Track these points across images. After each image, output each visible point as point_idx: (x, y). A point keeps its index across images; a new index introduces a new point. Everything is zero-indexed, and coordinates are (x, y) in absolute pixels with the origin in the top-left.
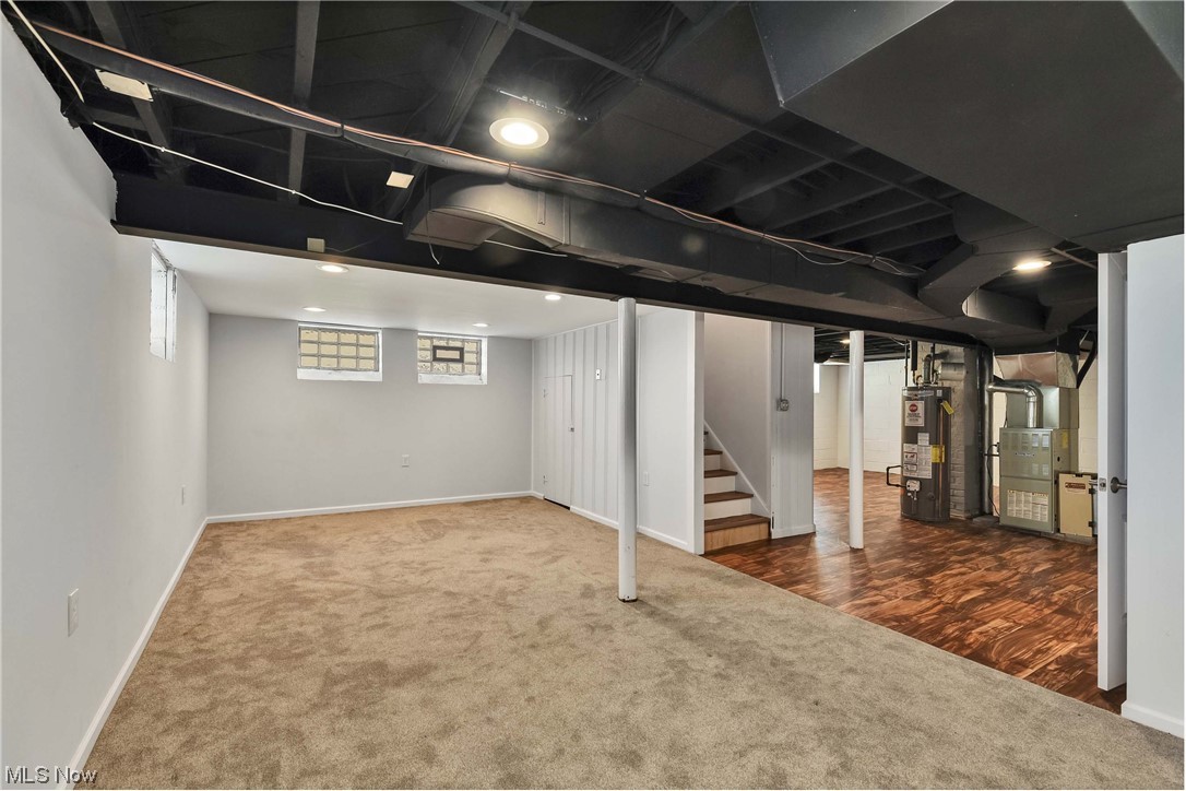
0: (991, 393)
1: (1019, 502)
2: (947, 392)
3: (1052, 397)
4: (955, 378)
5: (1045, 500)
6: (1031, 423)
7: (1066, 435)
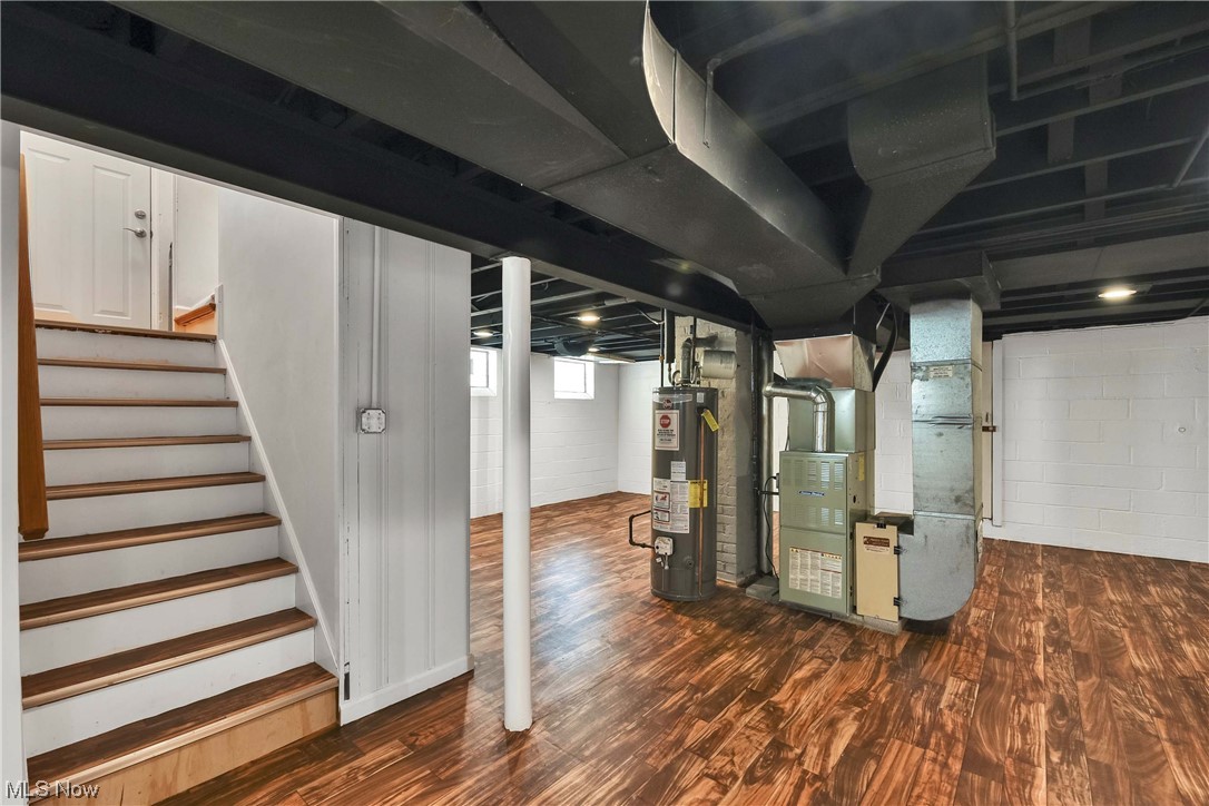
0: (770, 396)
1: (804, 566)
2: (712, 395)
3: (845, 402)
4: (722, 374)
5: (838, 564)
6: (820, 445)
7: (862, 460)
